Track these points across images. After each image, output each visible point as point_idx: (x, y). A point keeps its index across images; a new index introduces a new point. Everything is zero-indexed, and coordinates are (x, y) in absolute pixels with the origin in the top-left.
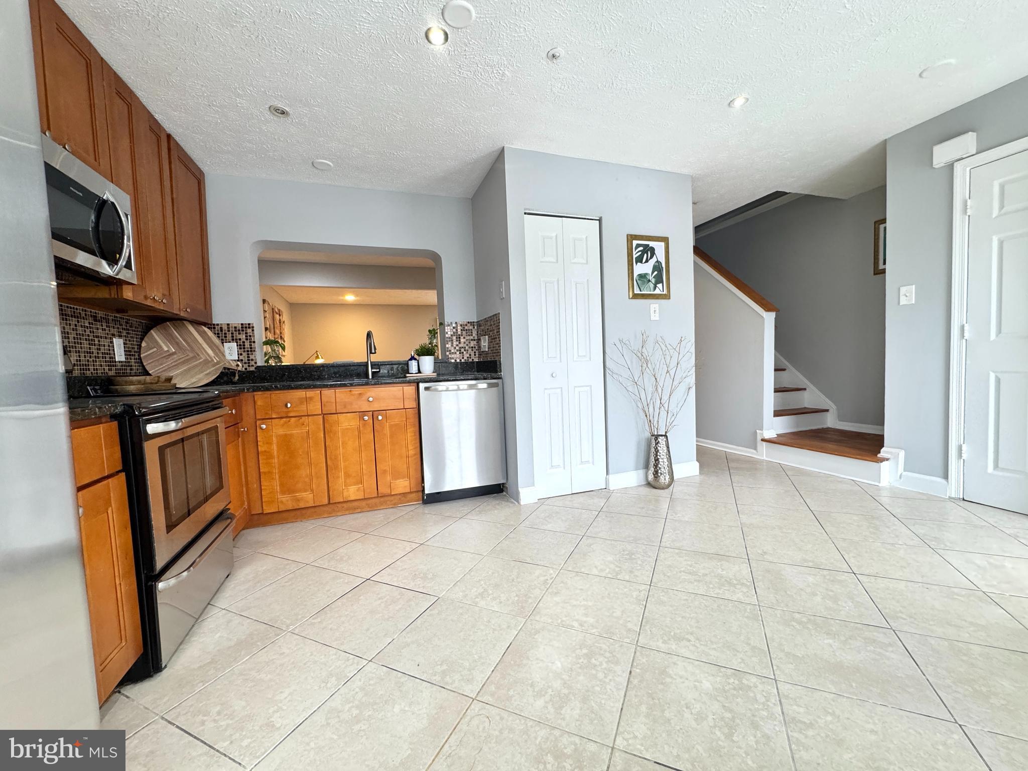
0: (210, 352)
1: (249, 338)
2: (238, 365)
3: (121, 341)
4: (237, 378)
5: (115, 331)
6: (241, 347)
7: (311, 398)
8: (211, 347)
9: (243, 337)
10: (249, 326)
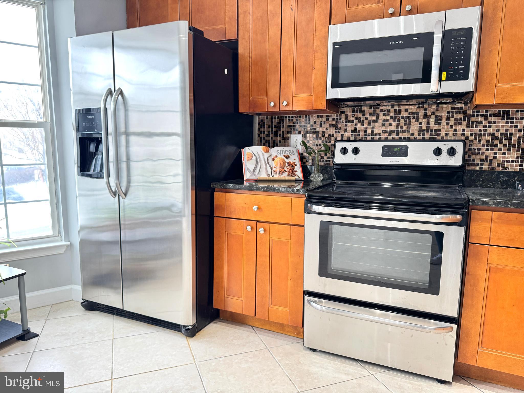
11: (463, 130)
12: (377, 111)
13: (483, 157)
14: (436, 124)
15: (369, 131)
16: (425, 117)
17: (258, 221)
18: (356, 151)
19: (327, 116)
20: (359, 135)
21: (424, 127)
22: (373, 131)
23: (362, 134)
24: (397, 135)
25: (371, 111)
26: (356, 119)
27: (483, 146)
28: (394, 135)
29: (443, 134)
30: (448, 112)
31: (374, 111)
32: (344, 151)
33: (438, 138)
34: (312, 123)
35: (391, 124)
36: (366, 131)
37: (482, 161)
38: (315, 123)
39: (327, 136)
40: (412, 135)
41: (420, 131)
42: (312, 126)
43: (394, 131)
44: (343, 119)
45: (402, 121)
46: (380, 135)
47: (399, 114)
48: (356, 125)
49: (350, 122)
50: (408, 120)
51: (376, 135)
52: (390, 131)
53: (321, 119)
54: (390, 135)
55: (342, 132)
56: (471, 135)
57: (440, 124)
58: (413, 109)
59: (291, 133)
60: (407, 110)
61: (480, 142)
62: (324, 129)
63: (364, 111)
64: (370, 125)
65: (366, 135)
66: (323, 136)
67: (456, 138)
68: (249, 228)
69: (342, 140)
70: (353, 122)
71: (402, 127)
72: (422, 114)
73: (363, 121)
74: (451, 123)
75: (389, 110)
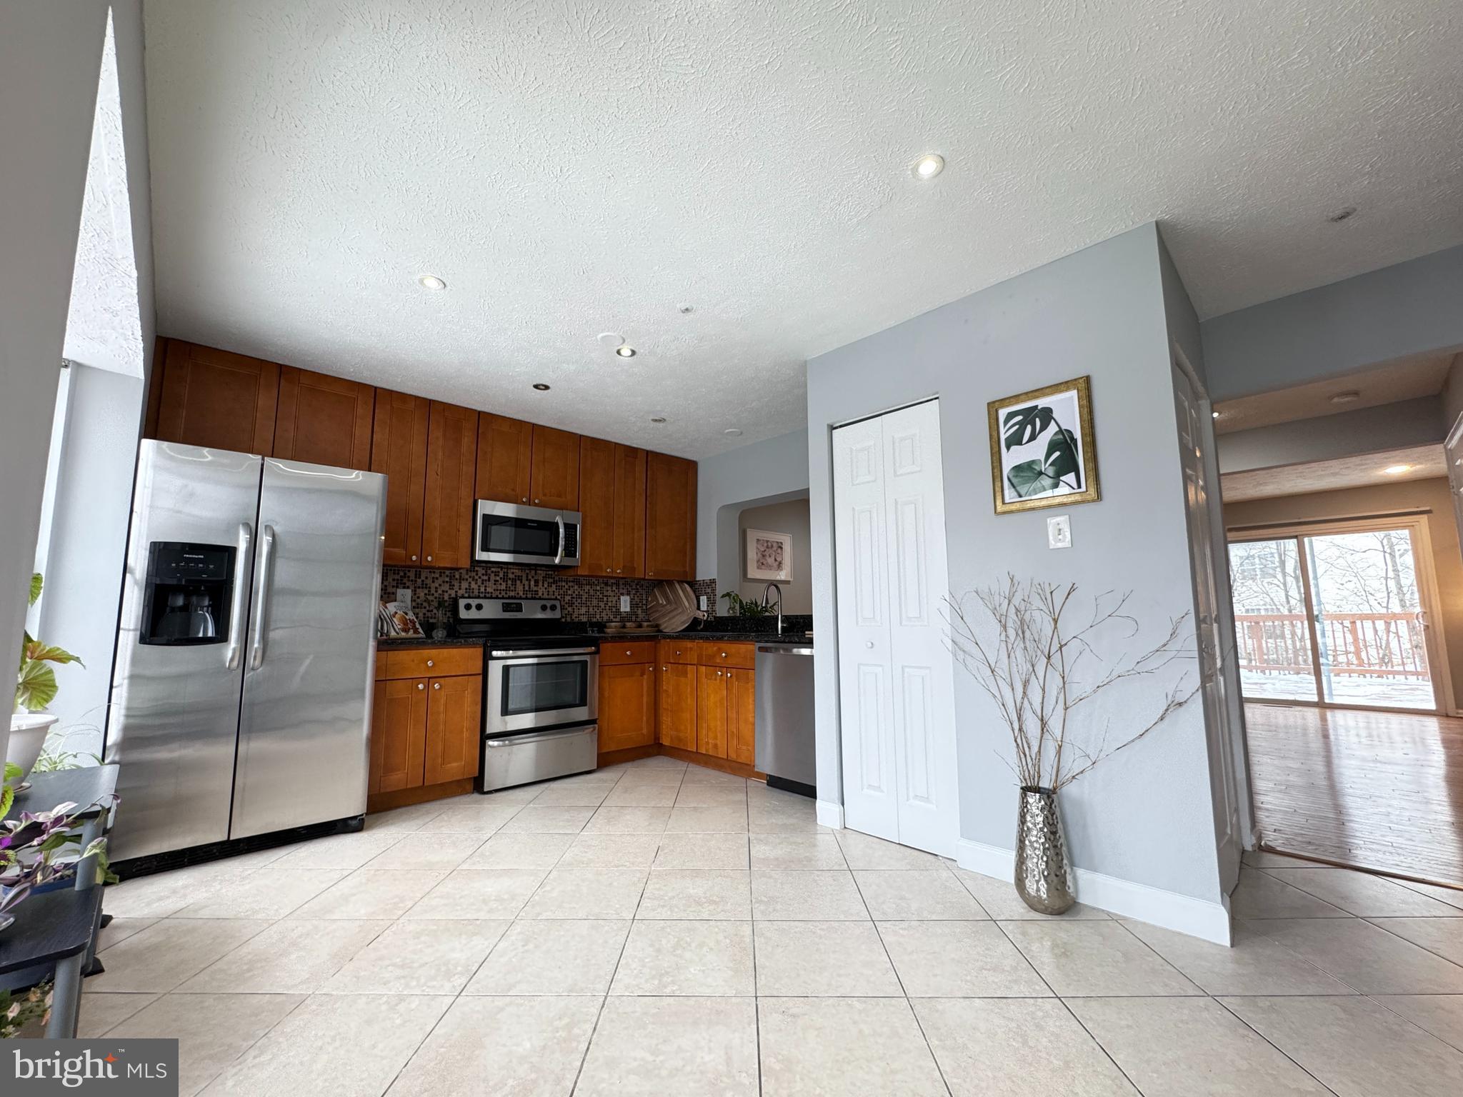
0: (686, 604)
1: (714, 590)
2: (704, 616)
3: (628, 598)
4: (702, 626)
5: (625, 591)
6: (709, 599)
7: (691, 649)
8: (687, 600)
9: (709, 590)
10: (713, 581)
11: (554, 592)
12: (489, 572)
13: (566, 612)
14: (535, 586)
15: (482, 589)
16: (527, 580)
17: (430, 678)
18: (479, 607)
19: (441, 572)
20: (473, 592)
21: (527, 588)
22: (485, 590)
23: (476, 592)
24: (506, 593)
25: (484, 572)
26: (470, 577)
27: (566, 603)
28: (503, 593)
29: (540, 594)
30: (543, 577)
31: (486, 572)
32: (468, 607)
33: (537, 596)
34: (423, 578)
35: (501, 584)
36: (479, 589)
37: (566, 614)
38: (427, 578)
39: (440, 592)
40: (518, 594)
41: (524, 591)
42: (423, 581)
43: (503, 590)
44: (457, 576)
45: (510, 582)
46: (492, 593)
47: (507, 576)
48: (470, 583)
49: (463, 580)
50: (514, 580)
51: (488, 593)
52: (500, 590)
53: (433, 575)
54: (500, 593)
55: (456, 588)
56: (559, 595)
57: (538, 586)
58: (518, 572)
59: (397, 587)
60: (513, 573)
61: (564, 601)
62: (437, 585)
63: (477, 571)
64: (483, 583)
65: (479, 593)
66: (436, 592)
67: (550, 597)
68: (421, 686)
69: (463, 597)
70: (467, 580)
71: (510, 587)
72: (524, 578)
73: (477, 580)
74: (546, 586)
75: (499, 572)
